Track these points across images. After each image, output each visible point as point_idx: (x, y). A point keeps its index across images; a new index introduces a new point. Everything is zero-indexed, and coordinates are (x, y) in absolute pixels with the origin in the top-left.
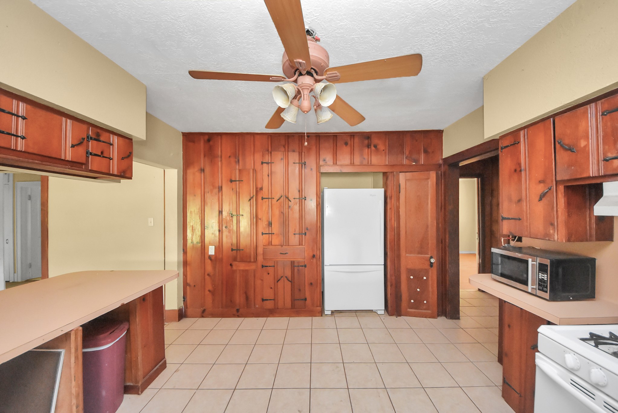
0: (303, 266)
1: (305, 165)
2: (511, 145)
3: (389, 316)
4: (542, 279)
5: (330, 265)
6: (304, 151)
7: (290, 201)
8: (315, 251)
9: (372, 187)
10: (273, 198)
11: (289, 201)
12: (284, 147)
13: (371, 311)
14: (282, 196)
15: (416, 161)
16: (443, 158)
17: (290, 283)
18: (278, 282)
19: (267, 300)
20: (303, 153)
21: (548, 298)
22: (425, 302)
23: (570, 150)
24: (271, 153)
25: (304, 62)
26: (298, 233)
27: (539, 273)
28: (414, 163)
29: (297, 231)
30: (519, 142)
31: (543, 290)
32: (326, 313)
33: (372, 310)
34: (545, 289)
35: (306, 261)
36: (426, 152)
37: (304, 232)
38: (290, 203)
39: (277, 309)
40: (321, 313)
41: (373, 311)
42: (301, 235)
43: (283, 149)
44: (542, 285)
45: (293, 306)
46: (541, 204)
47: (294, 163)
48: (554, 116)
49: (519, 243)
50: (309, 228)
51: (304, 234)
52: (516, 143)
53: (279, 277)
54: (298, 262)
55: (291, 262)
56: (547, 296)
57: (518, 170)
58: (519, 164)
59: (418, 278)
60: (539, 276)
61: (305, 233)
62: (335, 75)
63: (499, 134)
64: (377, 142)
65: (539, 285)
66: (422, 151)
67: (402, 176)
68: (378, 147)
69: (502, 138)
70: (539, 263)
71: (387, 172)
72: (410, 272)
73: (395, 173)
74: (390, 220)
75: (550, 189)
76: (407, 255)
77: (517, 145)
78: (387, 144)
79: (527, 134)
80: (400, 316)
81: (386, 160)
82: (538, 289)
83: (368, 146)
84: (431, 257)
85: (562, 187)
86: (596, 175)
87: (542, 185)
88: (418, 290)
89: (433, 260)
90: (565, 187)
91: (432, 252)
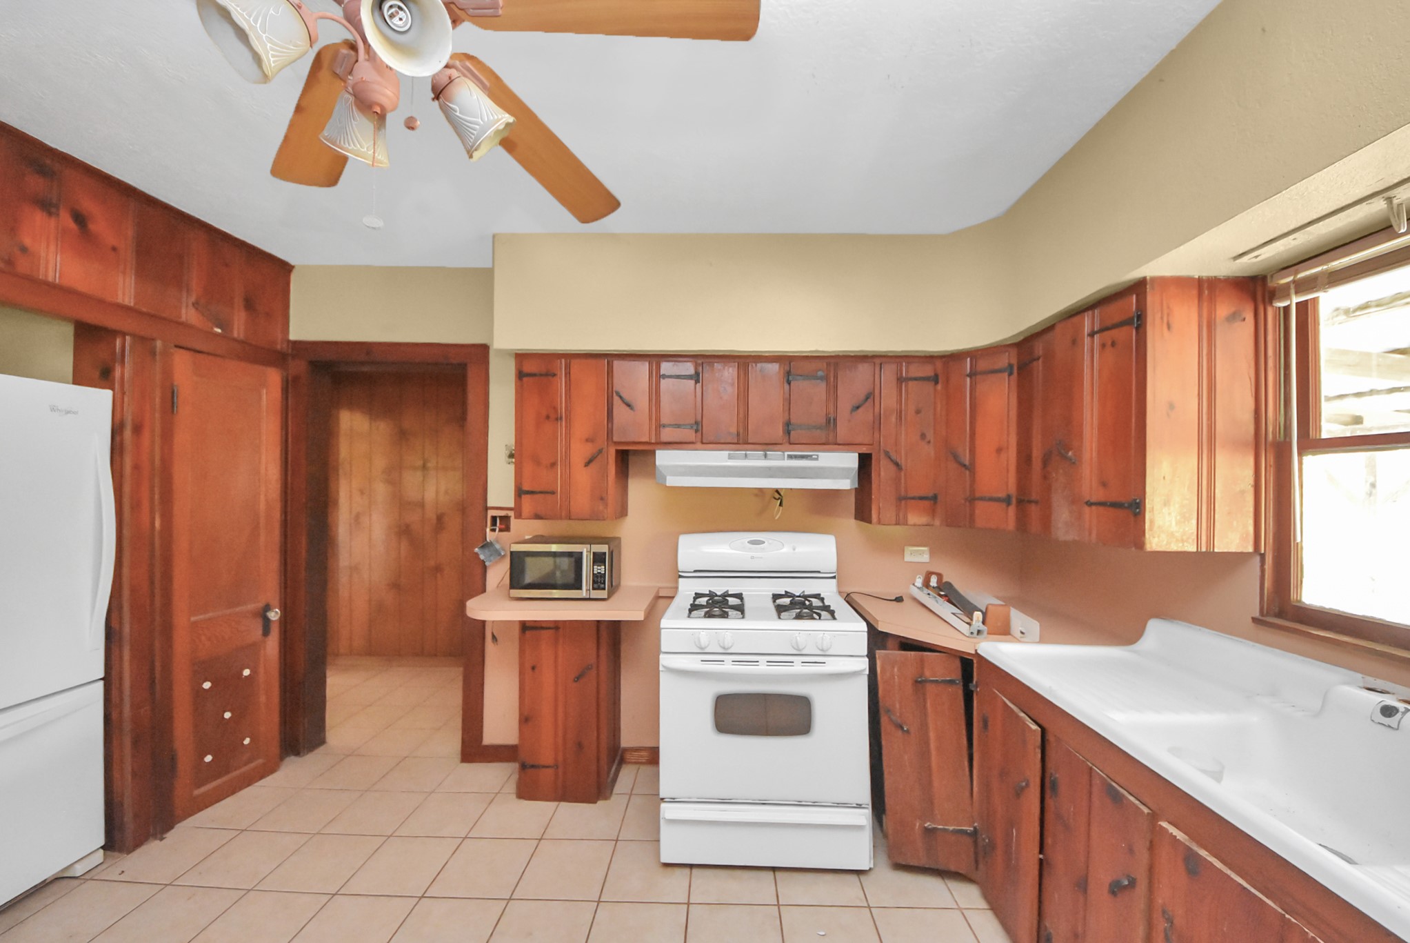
2: (541, 375)
3: (130, 853)
4: (598, 573)
15: (225, 325)
16: (292, 338)
21: (604, 596)
22: (246, 741)
23: (627, 405)
27: (593, 566)
28: (218, 329)
30: (555, 375)
31: (599, 589)
34: (603, 586)
44: (597, 581)
46: (588, 470)
48: (609, 357)
49: (506, 533)
52: (551, 374)
56: (603, 594)
57: (553, 416)
58: (555, 409)
59: (228, 680)
60: (593, 571)
63: (518, 350)
64: (88, 205)
65: (594, 582)
66: (239, 302)
67: (182, 364)
68: (92, 227)
69: (521, 357)
70: (594, 553)
71: (124, 334)
72: (202, 669)
73: (159, 344)
74: (136, 506)
75: (600, 451)
76: (193, 619)
77: (550, 378)
78: (130, 232)
79: (568, 367)
80: (169, 827)
81: (125, 289)
82: (594, 589)
83: (47, 206)
84: (267, 608)
85: (614, 451)
86: (653, 441)
87: (590, 445)
88: (227, 715)
89: (274, 615)
90: (618, 452)
91: (270, 590)
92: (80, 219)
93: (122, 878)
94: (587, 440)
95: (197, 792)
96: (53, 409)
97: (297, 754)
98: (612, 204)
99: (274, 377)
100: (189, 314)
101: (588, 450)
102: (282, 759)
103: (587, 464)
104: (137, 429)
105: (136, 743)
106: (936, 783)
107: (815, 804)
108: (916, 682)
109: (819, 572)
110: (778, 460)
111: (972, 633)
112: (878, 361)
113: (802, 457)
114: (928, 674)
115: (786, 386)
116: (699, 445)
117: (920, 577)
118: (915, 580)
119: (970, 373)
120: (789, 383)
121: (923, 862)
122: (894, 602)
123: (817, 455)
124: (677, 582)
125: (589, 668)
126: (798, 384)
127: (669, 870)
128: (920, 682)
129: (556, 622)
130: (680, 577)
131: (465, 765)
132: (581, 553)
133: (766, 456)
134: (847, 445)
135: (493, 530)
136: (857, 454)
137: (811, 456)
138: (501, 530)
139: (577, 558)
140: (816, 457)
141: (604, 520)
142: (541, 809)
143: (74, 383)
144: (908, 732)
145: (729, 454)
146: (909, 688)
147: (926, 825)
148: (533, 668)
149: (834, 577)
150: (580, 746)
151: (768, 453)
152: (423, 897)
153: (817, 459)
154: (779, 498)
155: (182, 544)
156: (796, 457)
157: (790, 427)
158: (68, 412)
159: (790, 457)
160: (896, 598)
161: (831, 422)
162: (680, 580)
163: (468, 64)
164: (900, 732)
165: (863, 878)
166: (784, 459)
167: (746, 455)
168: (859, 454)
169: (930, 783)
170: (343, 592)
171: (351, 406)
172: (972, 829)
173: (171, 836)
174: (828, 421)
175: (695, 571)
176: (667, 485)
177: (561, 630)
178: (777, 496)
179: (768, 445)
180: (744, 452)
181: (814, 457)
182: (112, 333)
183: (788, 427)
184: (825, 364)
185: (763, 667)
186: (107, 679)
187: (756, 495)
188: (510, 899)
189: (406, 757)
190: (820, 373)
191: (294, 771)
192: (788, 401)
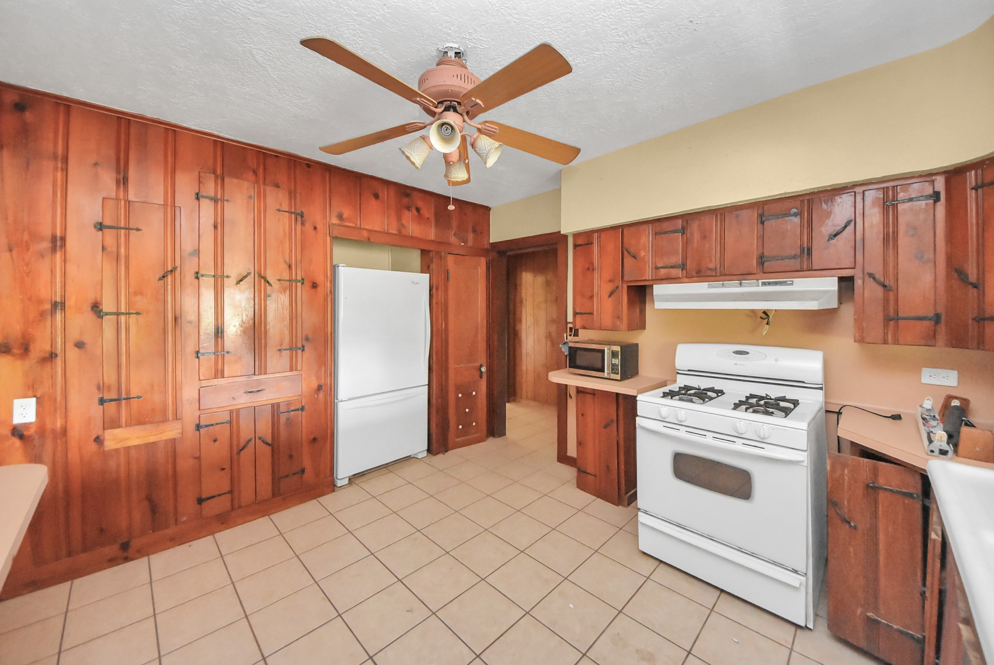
0: (298, 410)
1: (302, 217)
2: (585, 244)
3: (434, 456)
4: (615, 364)
5: (349, 400)
6: (299, 192)
7: (271, 285)
8: (323, 378)
9: (390, 269)
10: (228, 277)
11: (267, 284)
12: (255, 172)
13: (408, 458)
14: (249, 274)
15: (465, 242)
16: (491, 242)
17: (269, 448)
18: (239, 453)
19: (213, 497)
20: (298, 195)
21: (619, 379)
22: (474, 424)
23: (634, 257)
24: (223, 180)
25: (483, 106)
26: (289, 348)
27: (612, 358)
28: (463, 244)
29: (286, 344)
30: (592, 243)
31: (615, 374)
32: (339, 483)
33: (410, 456)
34: (617, 371)
35: (303, 401)
36: (474, 231)
37: (299, 345)
38: (269, 288)
39: (238, 508)
40: (331, 486)
41: (412, 457)
42: (294, 352)
43: (251, 176)
44: (614, 368)
45: (276, 492)
46: (610, 299)
47: (279, 210)
48: (622, 227)
49: (576, 337)
50: (310, 337)
51: (300, 349)
52: (590, 243)
53: (242, 444)
54: (289, 404)
55: (273, 405)
56: (618, 377)
57: (591, 268)
58: (592, 264)
59: (467, 395)
60: (612, 362)
61: (303, 346)
62: (494, 130)
63: (574, 232)
64: (420, 204)
65: (612, 369)
66: (470, 229)
67: (450, 259)
68: (421, 212)
69: (576, 235)
70: (612, 351)
71: (432, 251)
72: (458, 389)
73: (443, 253)
74: (436, 320)
75: (617, 287)
76: (456, 366)
77: (590, 245)
78: (433, 210)
79: (599, 237)
80: (446, 451)
81: (432, 233)
82: (612, 373)
83: (408, 208)
84: (481, 366)
85: (626, 287)
86: (650, 279)
87: (612, 284)
88: (467, 410)
89: (483, 369)
90: (628, 287)
91: (482, 359)
92: (418, 210)
93: (430, 463)
94: (610, 281)
95: (457, 440)
96: (413, 283)
97: (494, 437)
98: (577, 151)
99: (483, 261)
100: (453, 240)
101: (609, 287)
102: (487, 437)
103: (610, 296)
104: (437, 289)
105: (437, 412)
106: (883, 582)
107: (752, 555)
108: (867, 486)
109: (804, 382)
110: (751, 287)
111: (932, 451)
112: (859, 190)
113: (776, 283)
114: (881, 481)
115: (760, 226)
116: (686, 280)
117: (929, 399)
118: (923, 402)
119: (975, 186)
120: (762, 223)
121: (863, 644)
122: (890, 419)
123: (792, 281)
124: (676, 377)
125: (612, 421)
126: (771, 224)
127: (646, 557)
128: (872, 488)
129: (594, 390)
130: (678, 373)
131: (559, 463)
132: (604, 350)
133: (741, 284)
134: (824, 271)
135: (570, 335)
136: (837, 278)
137: (786, 282)
138: (574, 336)
139: (603, 351)
140: (791, 282)
141: (620, 331)
142: (586, 497)
143: (421, 273)
144: (855, 528)
145: (708, 284)
146: (860, 491)
147: (868, 614)
148: (583, 415)
149: (821, 389)
150: (608, 467)
151: (743, 281)
152: (519, 511)
153: (792, 284)
154: (766, 318)
155: (451, 336)
156: (769, 284)
157: (764, 259)
158: (417, 283)
159: (764, 284)
160: (892, 416)
161: (807, 252)
162: (678, 375)
163: (487, 124)
164: (847, 526)
165: (799, 632)
166: (758, 286)
167: (723, 284)
168: (838, 277)
169: (876, 580)
170: (524, 368)
171: (526, 270)
172: (921, 637)
173: (447, 454)
174: (802, 251)
175: (689, 370)
176: (655, 308)
177: (596, 396)
178: (764, 316)
179: (744, 276)
180: (722, 282)
181: (788, 282)
182: (429, 251)
183: (762, 260)
184: (799, 202)
185: (709, 440)
186: (429, 385)
187: (748, 316)
188: (554, 529)
189: (534, 452)
190: (794, 210)
191: (491, 442)
192: (762, 238)
